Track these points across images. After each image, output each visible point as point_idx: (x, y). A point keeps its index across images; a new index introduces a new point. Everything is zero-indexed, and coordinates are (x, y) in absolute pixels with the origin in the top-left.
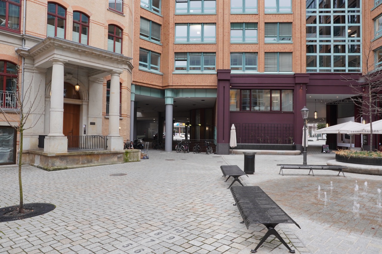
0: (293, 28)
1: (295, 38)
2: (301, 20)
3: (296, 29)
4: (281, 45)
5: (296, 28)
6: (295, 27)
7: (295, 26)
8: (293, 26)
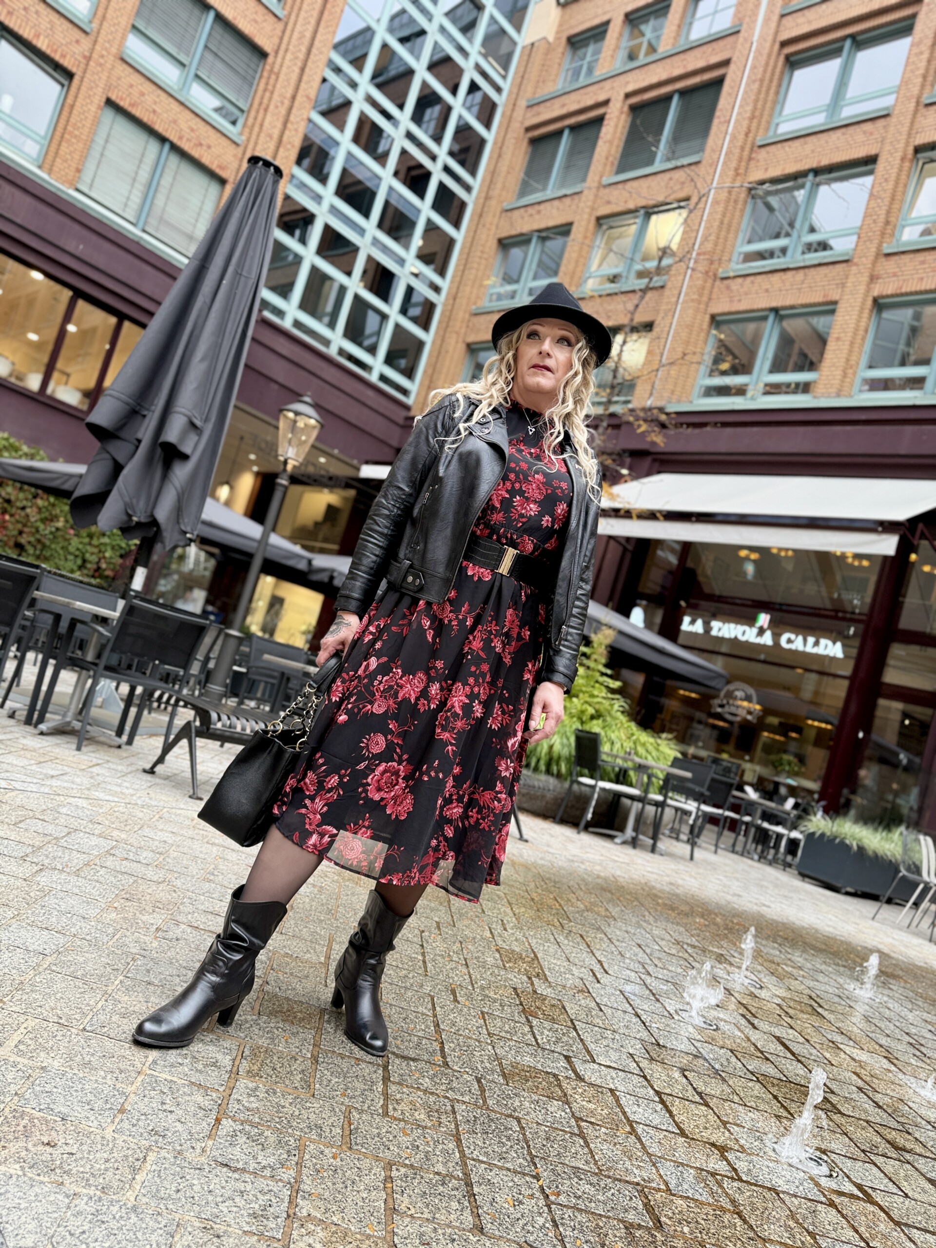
0: (263, 81)
1: (256, 129)
2: (303, 70)
3: (272, 93)
4: (192, 116)
5: (274, 86)
6: (272, 82)
7: (273, 77)
8: (265, 74)
